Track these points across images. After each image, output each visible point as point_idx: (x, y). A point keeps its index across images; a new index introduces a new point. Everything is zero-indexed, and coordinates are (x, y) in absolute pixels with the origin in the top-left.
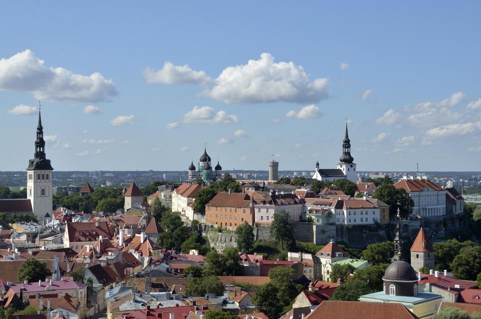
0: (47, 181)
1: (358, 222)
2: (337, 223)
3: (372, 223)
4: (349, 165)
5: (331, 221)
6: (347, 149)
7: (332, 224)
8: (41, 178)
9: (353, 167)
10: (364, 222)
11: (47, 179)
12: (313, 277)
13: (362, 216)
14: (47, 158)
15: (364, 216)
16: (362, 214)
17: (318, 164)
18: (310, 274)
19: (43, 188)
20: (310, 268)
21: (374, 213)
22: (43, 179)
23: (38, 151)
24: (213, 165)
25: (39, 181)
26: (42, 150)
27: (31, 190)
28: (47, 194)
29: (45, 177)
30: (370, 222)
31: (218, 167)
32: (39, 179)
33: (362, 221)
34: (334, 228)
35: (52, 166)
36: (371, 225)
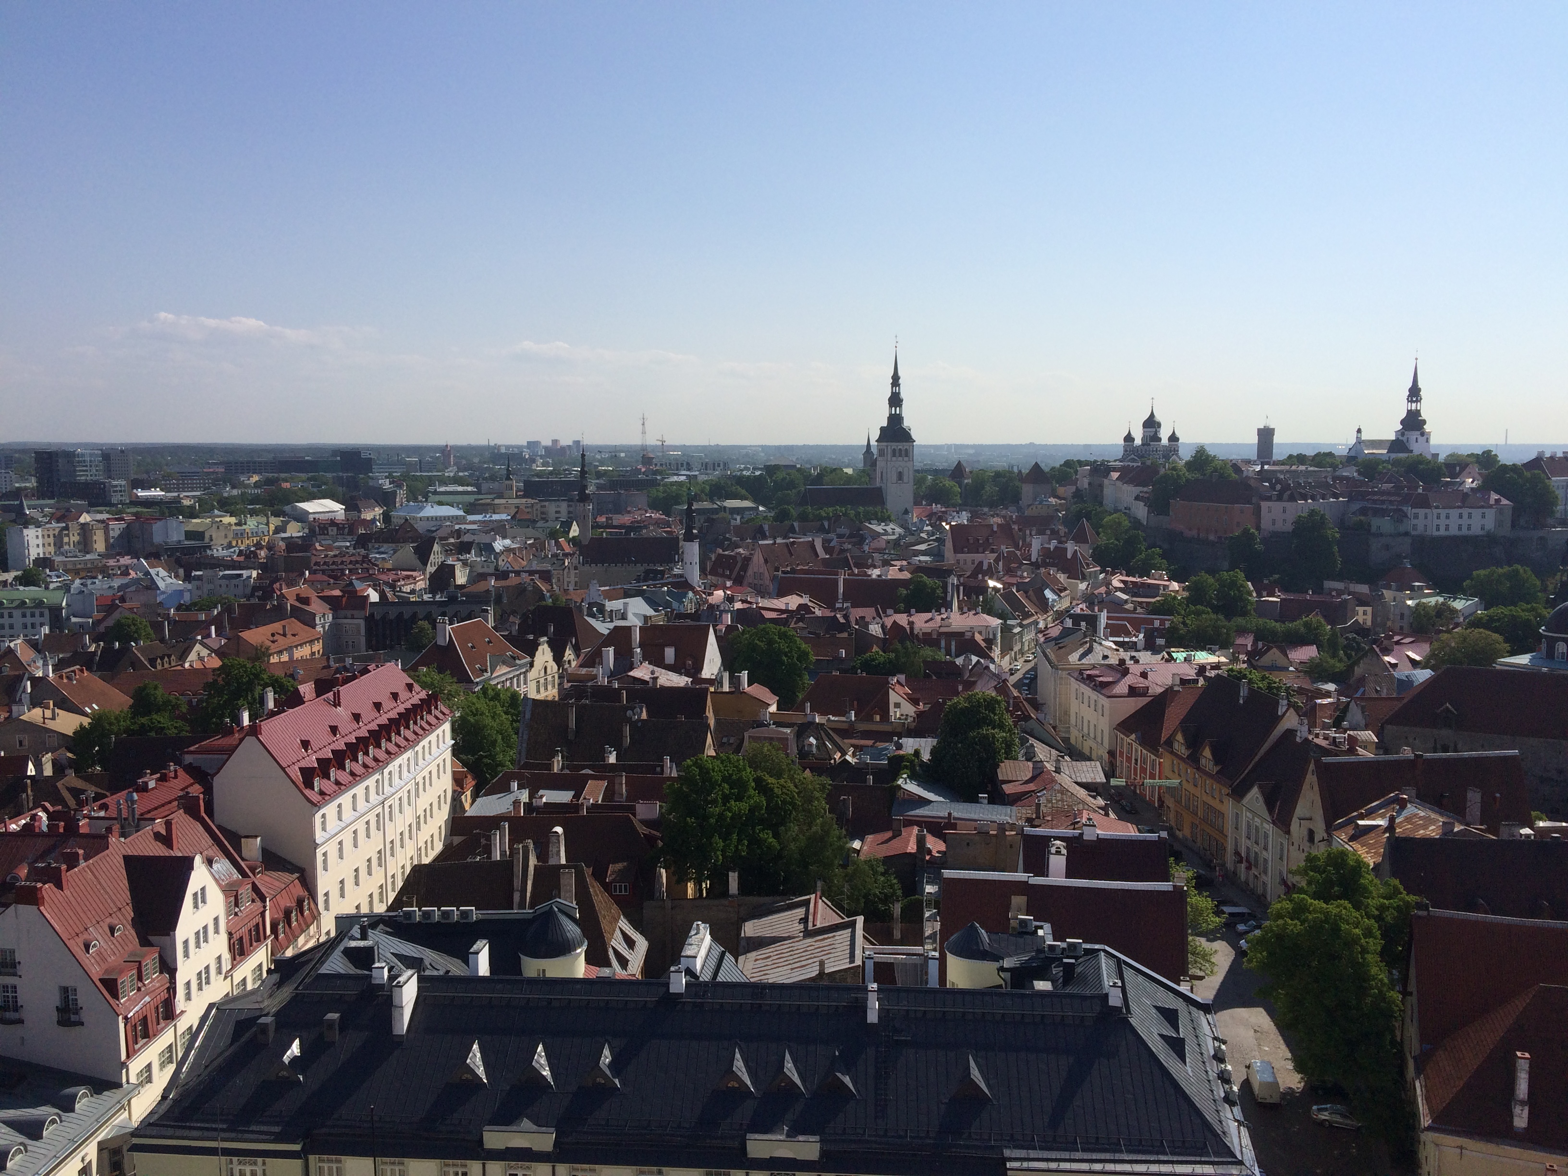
0: (906, 459)
1: (1454, 531)
2: (1413, 533)
3: (1479, 532)
4: (1419, 433)
5: (1402, 529)
6: (1414, 405)
7: (1407, 534)
8: (897, 454)
9: (1425, 437)
10: (1464, 532)
11: (907, 455)
12: (1369, 623)
13: (1460, 522)
14: (906, 423)
15: (1465, 521)
16: (1461, 516)
17: (1359, 431)
18: (1365, 617)
19: (900, 469)
20: (1365, 608)
21: (1483, 516)
22: (900, 455)
23: (893, 412)
24: (1164, 435)
25: (894, 459)
26: (898, 412)
27: (882, 473)
28: (905, 479)
29: (903, 453)
30: (1476, 530)
31: (1173, 438)
32: (894, 455)
33: (1460, 528)
34: (1408, 540)
35: (914, 437)
36: (1477, 536)
